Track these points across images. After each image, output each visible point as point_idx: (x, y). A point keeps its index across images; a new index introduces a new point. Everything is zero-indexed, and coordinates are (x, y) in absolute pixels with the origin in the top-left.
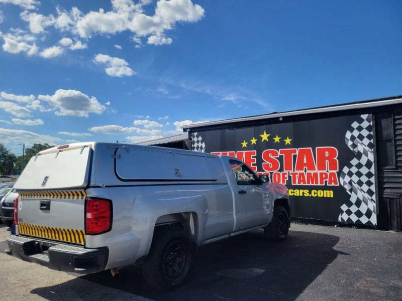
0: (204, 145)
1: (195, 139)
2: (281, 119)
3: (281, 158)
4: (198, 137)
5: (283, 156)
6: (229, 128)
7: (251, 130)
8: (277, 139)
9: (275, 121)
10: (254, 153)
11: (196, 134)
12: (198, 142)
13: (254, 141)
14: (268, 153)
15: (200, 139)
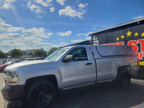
0: (98, 42)
1: (94, 39)
2: (139, 23)
3: (139, 45)
4: (95, 38)
5: (140, 43)
6: (110, 32)
7: (121, 31)
8: (136, 34)
9: (135, 24)
10: (123, 43)
11: (94, 37)
12: (95, 40)
13: (123, 37)
14: (131, 42)
15: (96, 38)
